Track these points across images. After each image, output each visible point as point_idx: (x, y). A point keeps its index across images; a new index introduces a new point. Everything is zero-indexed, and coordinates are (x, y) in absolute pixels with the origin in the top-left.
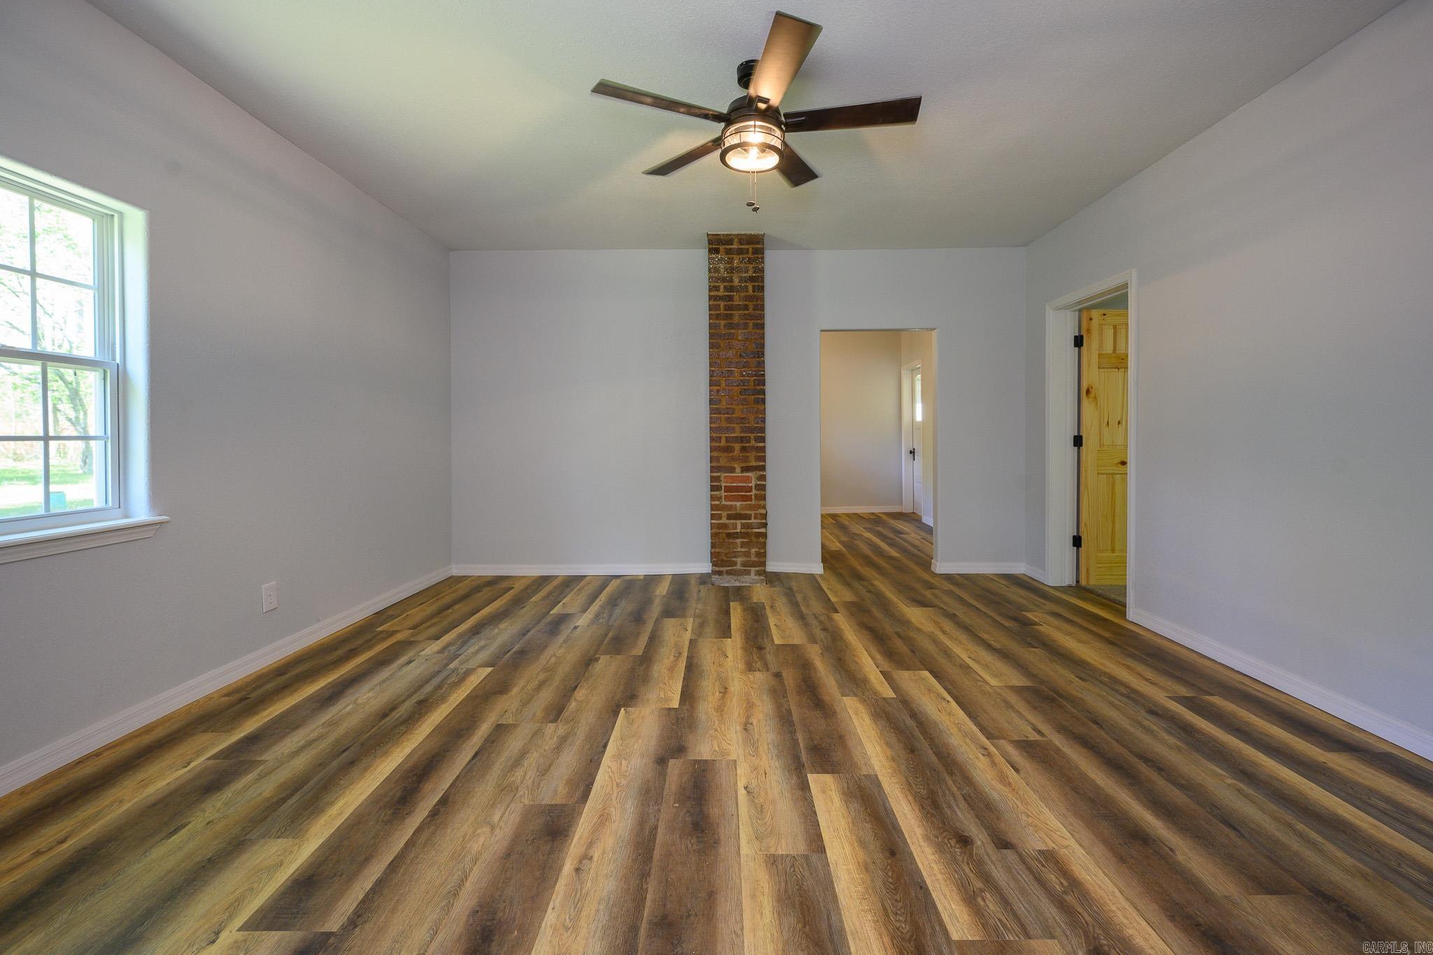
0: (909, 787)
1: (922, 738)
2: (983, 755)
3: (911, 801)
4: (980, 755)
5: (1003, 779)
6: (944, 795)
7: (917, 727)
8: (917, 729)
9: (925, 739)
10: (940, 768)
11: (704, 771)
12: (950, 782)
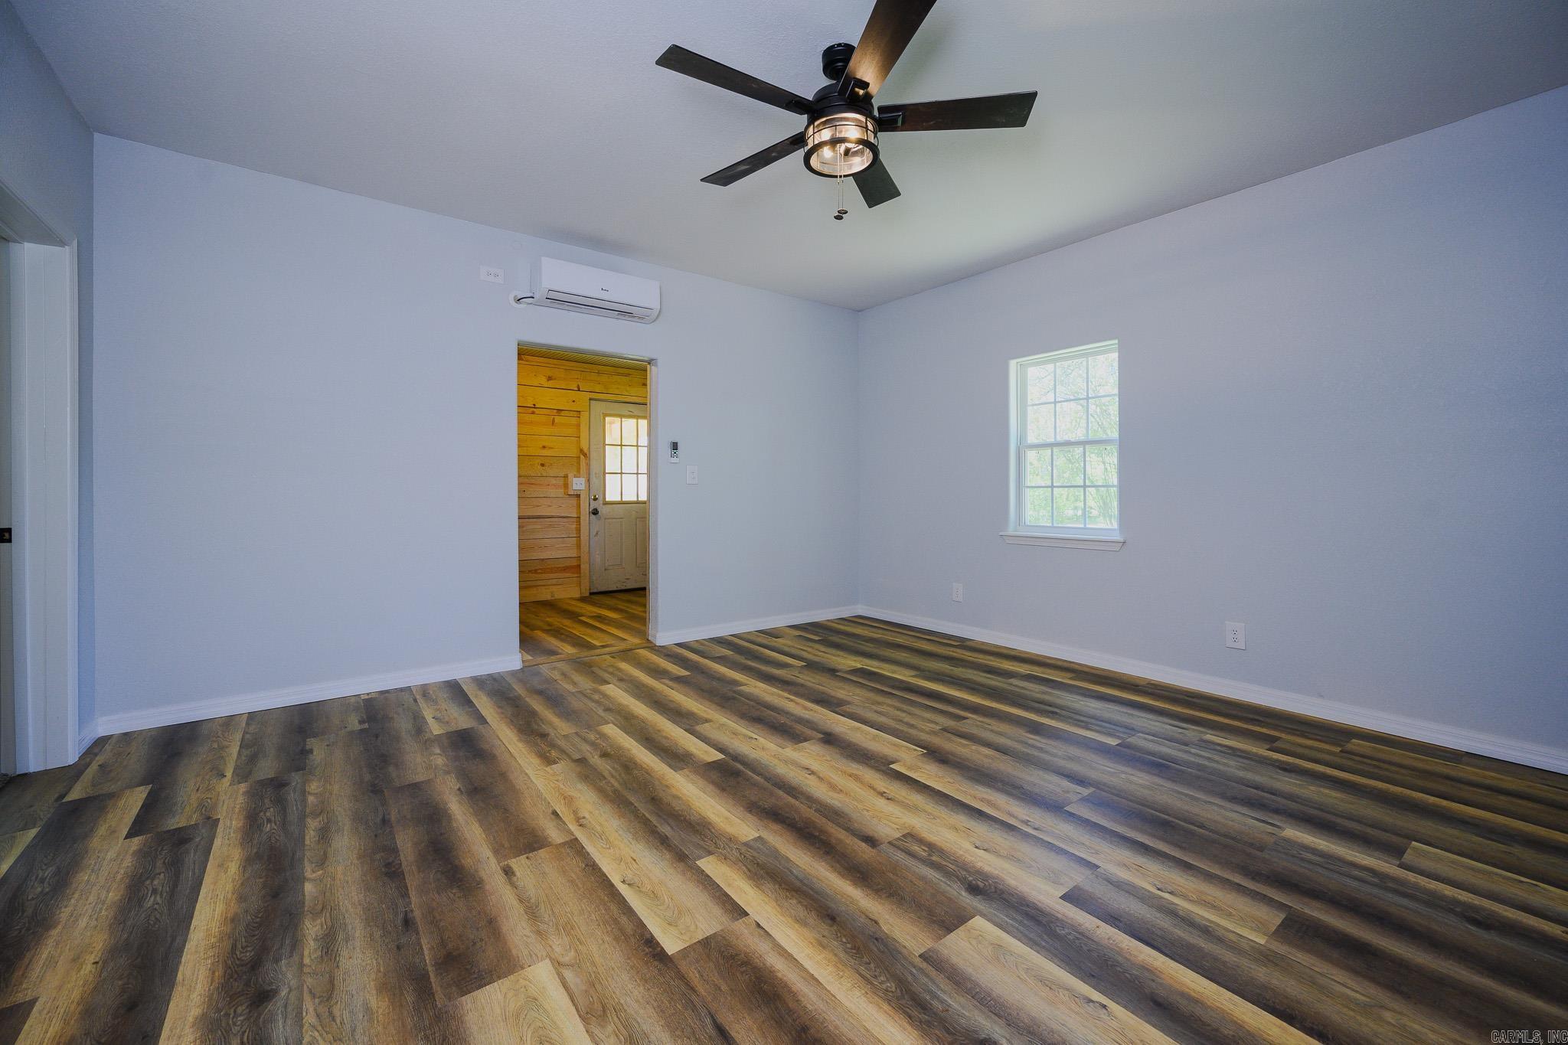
0: (648, 772)
1: (647, 815)
2: (584, 818)
4: (587, 816)
5: (569, 800)
6: (620, 775)
7: (656, 826)
8: (655, 822)
9: (644, 815)
10: (625, 793)
12: (616, 784)
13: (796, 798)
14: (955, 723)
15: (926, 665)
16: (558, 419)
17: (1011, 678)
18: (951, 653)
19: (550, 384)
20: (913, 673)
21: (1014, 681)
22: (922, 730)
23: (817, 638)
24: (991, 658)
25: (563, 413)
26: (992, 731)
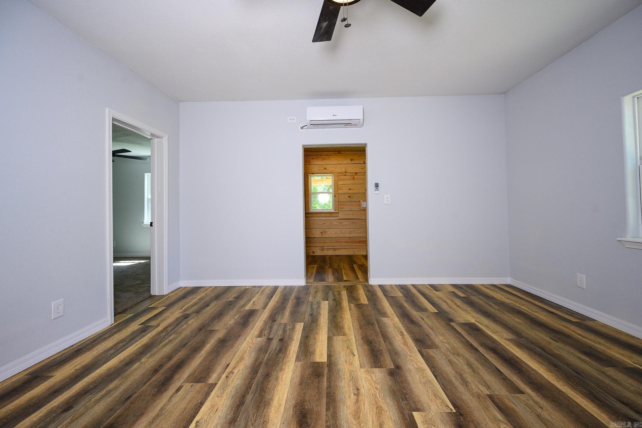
3: (289, 351)
11: (375, 362)
13: (328, 409)
14: (507, 393)
15: (529, 333)
16: (356, 177)
17: (608, 366)
18: (562, 328)
19: (353, 162)
20: (510, 336)
21: (610, 371)
22: (469, 390)
23: (462, 295)
24: (602, 341)
25: (358, 174)
26: (539, 416)
